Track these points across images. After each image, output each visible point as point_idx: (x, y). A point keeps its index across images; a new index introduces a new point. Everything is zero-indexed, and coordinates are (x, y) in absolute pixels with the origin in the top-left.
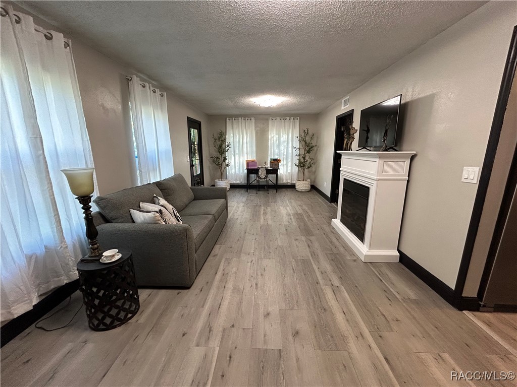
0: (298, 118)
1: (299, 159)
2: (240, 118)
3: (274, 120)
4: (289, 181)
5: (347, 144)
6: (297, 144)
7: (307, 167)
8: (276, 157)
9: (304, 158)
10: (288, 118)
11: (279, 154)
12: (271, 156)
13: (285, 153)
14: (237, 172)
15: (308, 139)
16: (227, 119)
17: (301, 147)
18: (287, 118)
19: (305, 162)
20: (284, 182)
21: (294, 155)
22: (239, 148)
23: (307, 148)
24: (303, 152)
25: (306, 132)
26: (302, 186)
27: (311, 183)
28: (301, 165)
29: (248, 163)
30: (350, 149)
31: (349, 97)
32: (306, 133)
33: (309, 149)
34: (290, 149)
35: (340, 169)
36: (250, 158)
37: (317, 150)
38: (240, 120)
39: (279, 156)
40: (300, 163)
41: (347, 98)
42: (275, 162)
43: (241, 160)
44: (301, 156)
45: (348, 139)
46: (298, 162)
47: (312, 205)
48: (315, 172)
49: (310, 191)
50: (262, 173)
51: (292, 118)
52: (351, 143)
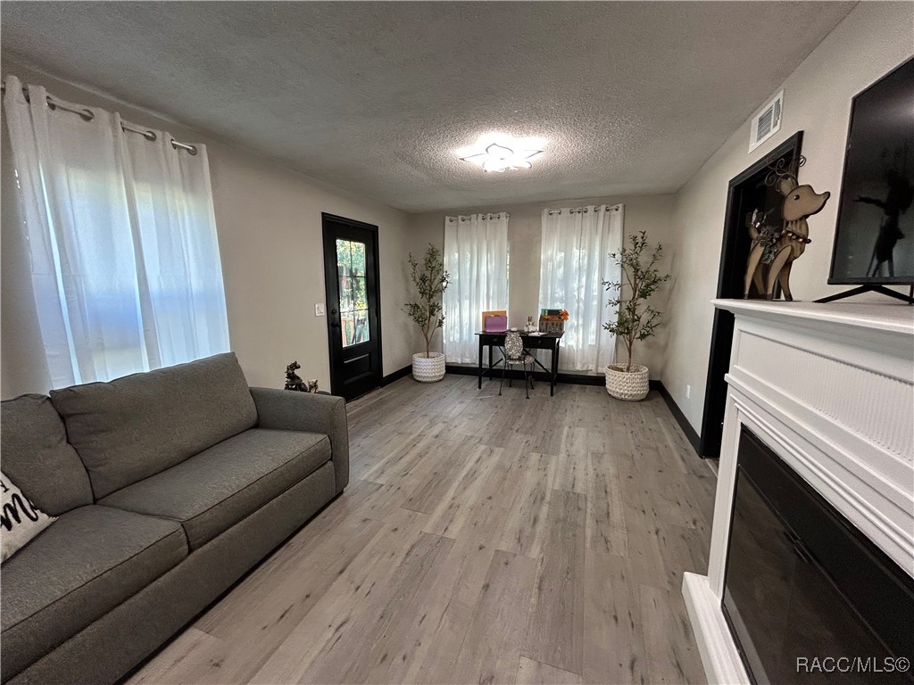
0: (620, 205)
1: (619, 313)
2: (474, 216)
3: (554, 216)
4: (592, 367)
5: (764, 268)
6: (614, 274)
7: (638, 335)
8: (558, 306)
9: (632, 310)
10: (591, 208)
11: (566, 300)
12: (544, 304)
13: (582, 296)
14: (465, 337)
15: (644, 259)
16: (447, 218)
17: (626, 281)
18: (589, 207)
19: (634, 321)
20: (579, 367)
21: (606, 301)
22: (470, 283)
23: (642, 285)
24: (629, 295)
25: (639, 240)
26: (624, 384)
27: (650, 375)
28: (624, 328)
29: (488, 318)
30: (781, 292)
31: (780, 96)
32: (639, 244)
33: (647, 286)
34: (595, 286)
35: (727, 377)
36: (493, 308)
37: (672, 290)
38: (476, 220)
39: (566, 305)
40: (620, 323)
41: (773, 103)
42: (555, 319)
43: (474, 313)
44: (624, 306)
45: (772, 245)
46: (615, 319)
47: (637, 456)
48: (666, 346)
49: (648, 398)
50: (513, 346)
51: (603, 207)
52: (788, 265)
